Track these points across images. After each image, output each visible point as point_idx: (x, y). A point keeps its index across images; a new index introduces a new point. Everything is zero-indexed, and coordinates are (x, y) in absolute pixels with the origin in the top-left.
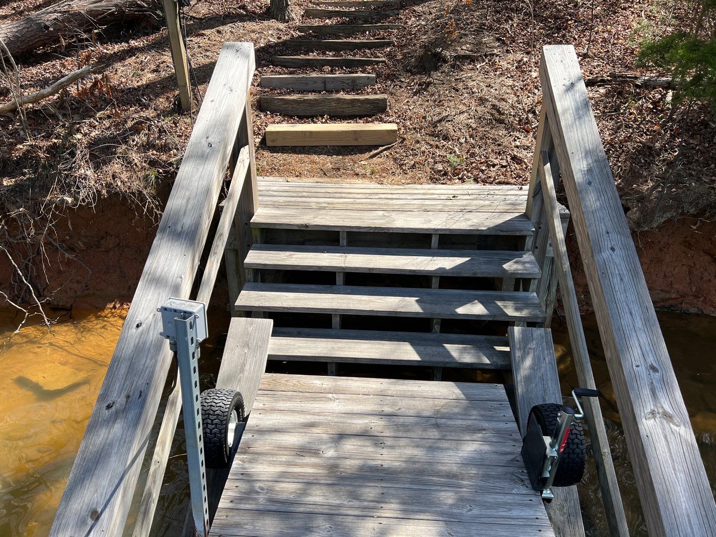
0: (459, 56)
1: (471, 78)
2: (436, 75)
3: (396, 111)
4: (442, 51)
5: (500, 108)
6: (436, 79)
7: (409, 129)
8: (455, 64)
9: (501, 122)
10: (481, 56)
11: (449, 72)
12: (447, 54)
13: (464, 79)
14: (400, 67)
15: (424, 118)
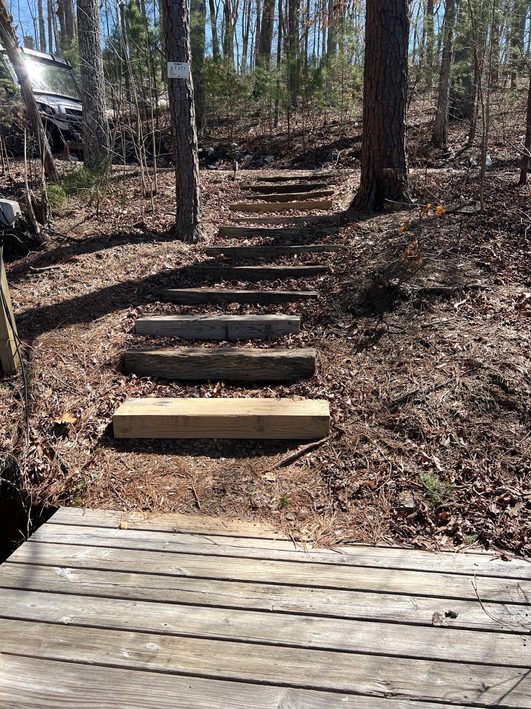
0: (425, 290)
1: (446, 324)
2: (392, 319)
3: (329, 377)
4: (399, 284)
5: (505, 381)
6: (392, 325)
7: (350, 412)
8: (421, 302)
9: (511, 406)
10: (458, 290)
11: (411, 314)
12: (408, 287)
13: (436, 326)
14: (336, 305)
15: (375, 393)
